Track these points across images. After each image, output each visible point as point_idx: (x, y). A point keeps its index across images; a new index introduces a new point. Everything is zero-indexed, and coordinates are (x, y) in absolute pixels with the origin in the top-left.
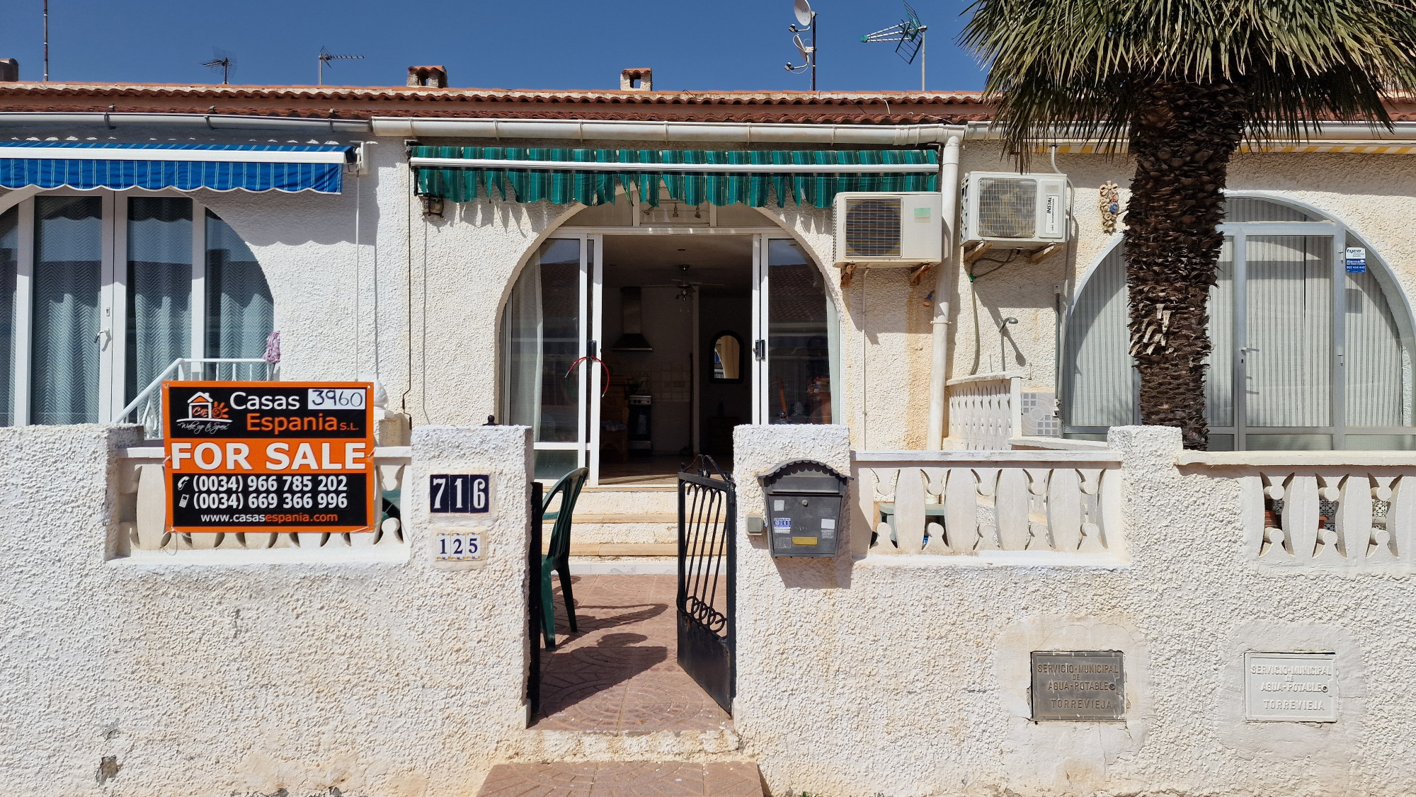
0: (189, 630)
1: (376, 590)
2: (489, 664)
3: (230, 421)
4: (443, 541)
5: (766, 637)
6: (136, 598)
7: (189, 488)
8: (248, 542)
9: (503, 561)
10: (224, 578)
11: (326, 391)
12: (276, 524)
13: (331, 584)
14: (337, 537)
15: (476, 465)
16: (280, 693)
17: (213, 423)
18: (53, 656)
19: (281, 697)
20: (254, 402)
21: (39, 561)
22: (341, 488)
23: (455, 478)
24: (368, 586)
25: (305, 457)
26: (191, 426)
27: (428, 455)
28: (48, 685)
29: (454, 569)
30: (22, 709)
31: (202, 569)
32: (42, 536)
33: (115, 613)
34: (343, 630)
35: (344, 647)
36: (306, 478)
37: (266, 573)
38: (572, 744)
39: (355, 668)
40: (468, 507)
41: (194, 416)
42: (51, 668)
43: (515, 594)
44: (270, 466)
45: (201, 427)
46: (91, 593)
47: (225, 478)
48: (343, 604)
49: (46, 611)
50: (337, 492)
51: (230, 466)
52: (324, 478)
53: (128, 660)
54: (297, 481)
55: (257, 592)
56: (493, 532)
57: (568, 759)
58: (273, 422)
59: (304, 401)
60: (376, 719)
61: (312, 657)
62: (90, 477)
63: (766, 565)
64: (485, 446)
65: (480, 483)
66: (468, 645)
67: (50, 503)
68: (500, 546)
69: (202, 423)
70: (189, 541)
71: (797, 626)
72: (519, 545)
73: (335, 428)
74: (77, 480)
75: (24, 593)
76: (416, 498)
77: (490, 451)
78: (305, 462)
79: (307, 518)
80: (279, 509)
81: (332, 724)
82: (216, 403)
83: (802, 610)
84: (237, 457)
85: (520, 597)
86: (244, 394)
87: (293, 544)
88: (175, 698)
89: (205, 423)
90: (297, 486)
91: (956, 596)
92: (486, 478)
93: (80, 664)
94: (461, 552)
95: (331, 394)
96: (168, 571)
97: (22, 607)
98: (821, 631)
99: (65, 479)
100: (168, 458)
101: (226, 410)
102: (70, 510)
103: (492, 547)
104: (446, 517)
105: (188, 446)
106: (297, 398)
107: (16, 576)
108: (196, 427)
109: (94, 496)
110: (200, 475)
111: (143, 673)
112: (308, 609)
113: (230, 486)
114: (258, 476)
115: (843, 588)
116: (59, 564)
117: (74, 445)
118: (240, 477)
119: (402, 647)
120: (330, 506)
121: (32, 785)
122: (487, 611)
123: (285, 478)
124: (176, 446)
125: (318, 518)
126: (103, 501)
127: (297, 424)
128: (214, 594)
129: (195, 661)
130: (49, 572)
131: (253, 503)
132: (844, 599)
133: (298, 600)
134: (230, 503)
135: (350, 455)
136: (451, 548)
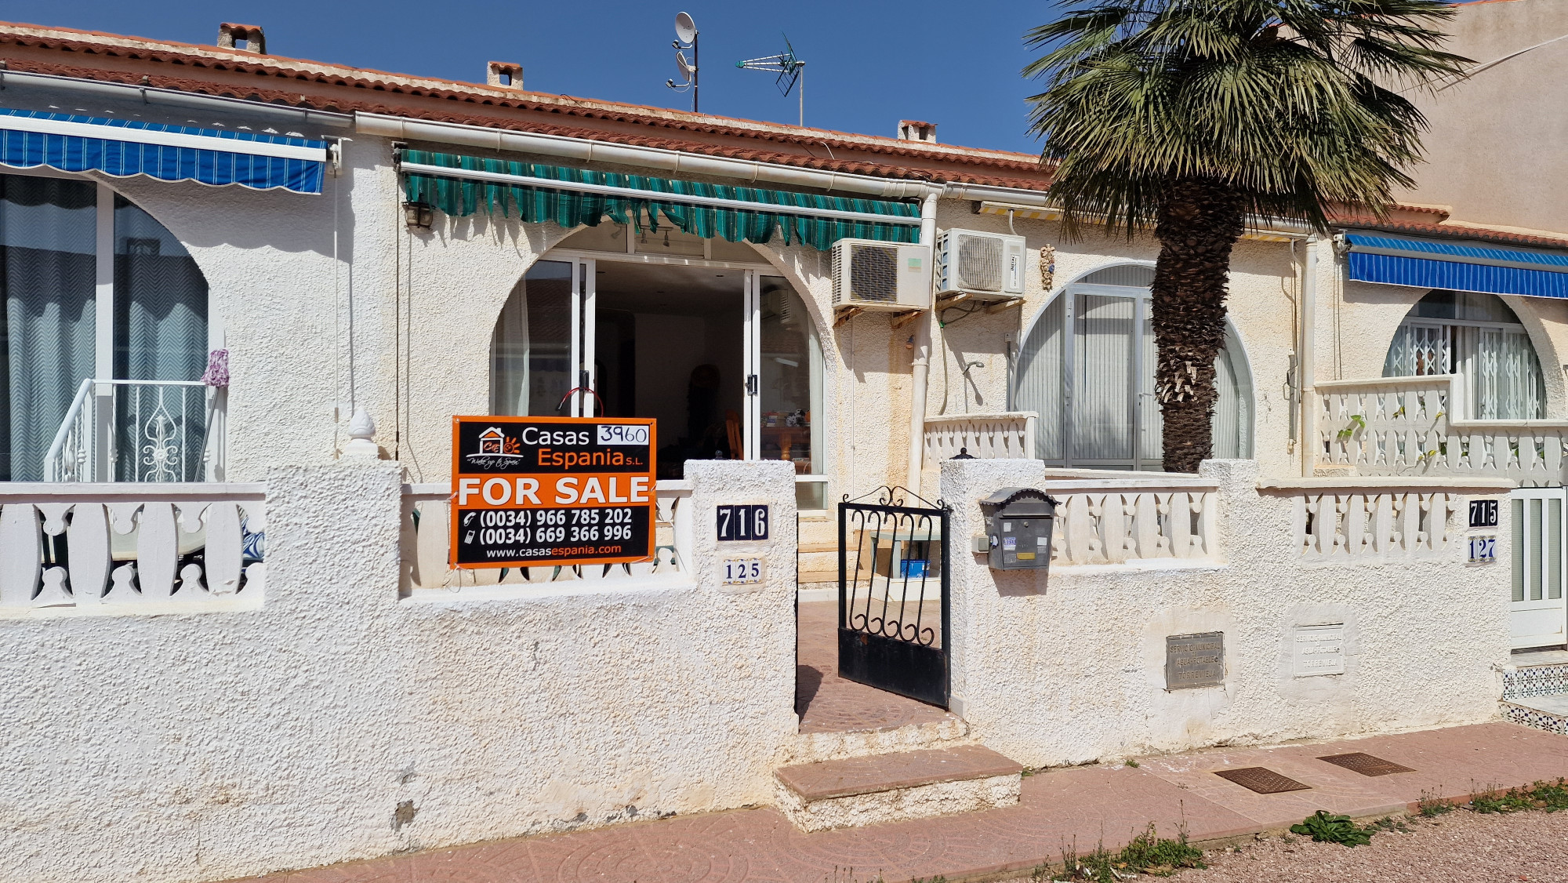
0: (487, 666)
1: (667, 616)
2: (767, 678)
3: (522, 456)
4: (729, 567)
6: (433, 635)
7: (475, 525)
8: (531, 576)
10: (523, 612)
11: (613, 427)
12: (562, 557)
13: (626, 613)
14: (616, 568)
15: (755, 496)
16: (578, 721)
17: (504, 458)
18: (342, 703)
19: (579, 724)
20: (546, 438)
21: (325, 605)
22: (627, 520)
23: (739, 508)
24: (660, 612)
25: (593, 490)
26: (482, 462)
28: (336, 734)
29: (737, 592)
30: (305, 763)
31: (501, 604)
32: (329, 578)
33: (409, 653)
34: (637, 656)
35: (638, 672)
36: (593, 511)
37: (564, 605)
38: (836, 744)
39: (650, 691)
40: (750, 535)
41: (484, 451)
42: (338, 716)
43: (789, 613)
44: (559, 500)
45: (491, 463)
46: (383, 634)
47: (513, 513)
48: (638, 631)
49: (333, 656)
50: (623, 525)
51: (519, 501)
52: (610, 511)
53: (424, 701)
54: (585, 515)
55: (556, 624)
56: (770, 557)
57: (834, 757)
58: (563, 457)
59: (593, 436)
60: (668, 737)
61: (609, 683)
62: (383, 514)
64: (762, 480)
65: (760, 513)
66: (749, 661)
67: (338, 543)
68: (774, 570)
69: (492, 458)
71: (1008, 629)
72: (789, 568)
73: (621, 463)
74: (369, 518)
75: (307, 639)
76: (702, 528)
77: (767, 483)
78: (593, 495)
79: (592, 550)
80: (567, 542)
81: (628, 746)
82: (508, 438)
83: (1011, 615)
84: (526, 492)
86: (536, 430)
87: (576, 576)
88: (474, 735)
89: (496, 458)
90: (585, 520)
92: (765, 508)
93: (372, 710)
94: (744, 576)
95: (618, 431)
96: (466, 608)
97: (304, 653)
98: (1026, 632)
99: (356, 517)
100: (455, 494)
101: (518, 445)
102: (361, 549)
103: (769, 570)
104: (732, 545)
105: (477, 481)
106: (587, 434)
107: (298, 622)
108: (486, 463)
109: (387, 535)
110: (487, 511)
111: (439, 713)
112: (605, 638)
113: (518, 521)
114: (547, 511)
115: (1041, 594)
116: (347, 607)
117: (366, 481)
118: (528, 512)
119: (691, 668)
120: (616, 538)
121: (317, 843)
122: (765, 630)
123: (573, 512)
124: (464, 482)
125: (602, 550)
126: (397, 539)
127: (587, 459)
128: (513, 628)
129: (497, 696)
130: (336, 616)
131: (541, 537)
132: (1042, 604)
133: (595, 629)
134: (517, 538)
135: (635, 489)
136: (735, 573)
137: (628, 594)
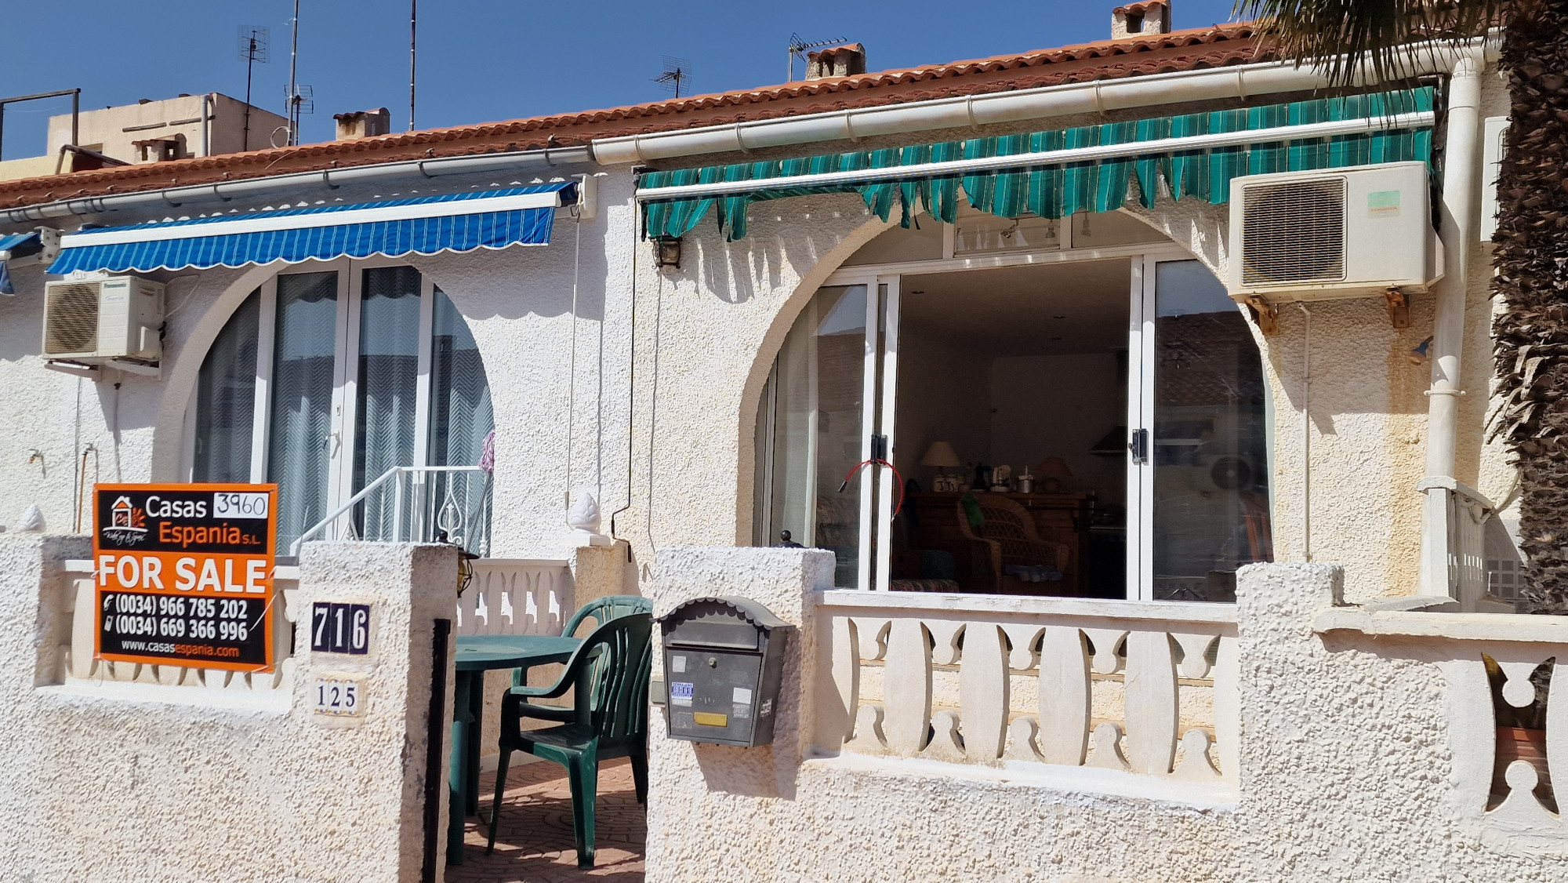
0: (96, 775)
1: (258, 745)
2: (363, 855)
3: (145, 530)
4: (321, 688)
5: (679, 862)
6: (57, 731)
7: (113, 608)
8: (161, 677)
9: (381, 720)
10: (126, 717)
11: (231, 495)
12: (185, 656)
13: (218, 734)
14: (239, 676)
15: (360, 592)
17: (132, 533)
19: (168, 866)
20: (168, 509)
22: (242, 616)
23: (337, 606)
24: (250, 739)
25: (209, 576)
26: (114, 536)
27: (314, 577)
29: (331, 727)
33: (39, 748)
34: (227, 792)
35: (226, 814)
36: (210, 601)
37: (164, 715)
39: (235, 841)
40: (347, 648)
43: (393, 766)
44: (179, 586)
45: (122, 538)
46: (21, 723)
47: (141, 598)
48: (227, 760)
50: (238, 621)
51: (146, 585)
52: (225, 602)
53: (46, 803)
54: (202, 605)
55: (153, 738)
56: (373, 681)
58: (182, 532)
59: (210, 507)
61: (197, 822)
62: (27, 591)
63: (684, 755)
64: (371, 568)
65: (361, 616)
66: (343, 827)
68: (379, 700)
69: (123, 532)
70: (112, 670)
71: (722, 850)
72: (399, 700)
73: (238, 541)
74: (15, 594)
77: (377, 574)
78: (209, 582)
79: (210, 651)
80: (187, 639)
82: (135, 510)
83: (728, 827)
84: (151, 573)
85: (398, 770)
86: (157, 498)
87: (199, 682)
88: (79, 853)
89: (125, 532)
90: (202, 611)
91: (949, 829)
92: (366, 609)
94: (338, 704)
95: (235, 500)
98: (753, 861)
100: (95, 573)
101: (142, 518)
102: (10, 627)
103: (371, 701)
104: (327, 658)
105: (111, 559)
106: (203, 503)
108: (118, 538)
109: (29, 613)
110: (122, 594)
111: (56, 820)
112: (197, 762)
113: (145, 607)
114: (169, 597)
115: (785, 799)
119: (279, 821)
120: (232, 638)
122: (362, 785)
123: (191, 600)
124: (105, 559)
125: (221, 651)
126: (35, 619)
127: (204, 535)
128: (117, 734)
129: (98, 812)
131: (164, 629)
132: (785, 815)
133: (188, 750)
134: (146, 629)
135: (252, 575)
136: (329, 698)
137: (221, 710)
